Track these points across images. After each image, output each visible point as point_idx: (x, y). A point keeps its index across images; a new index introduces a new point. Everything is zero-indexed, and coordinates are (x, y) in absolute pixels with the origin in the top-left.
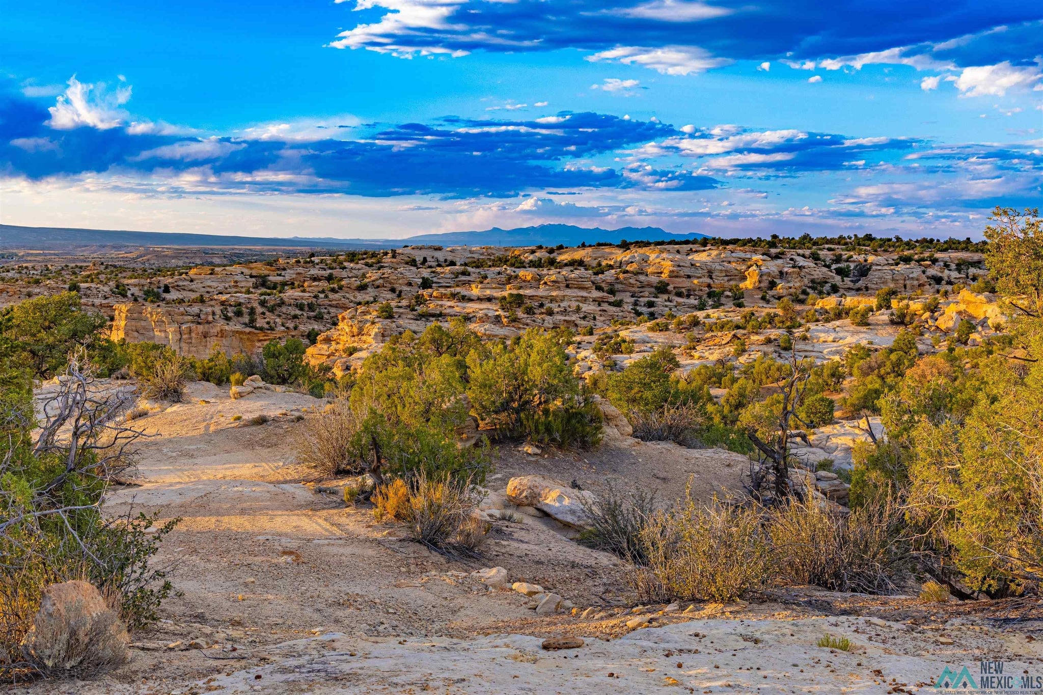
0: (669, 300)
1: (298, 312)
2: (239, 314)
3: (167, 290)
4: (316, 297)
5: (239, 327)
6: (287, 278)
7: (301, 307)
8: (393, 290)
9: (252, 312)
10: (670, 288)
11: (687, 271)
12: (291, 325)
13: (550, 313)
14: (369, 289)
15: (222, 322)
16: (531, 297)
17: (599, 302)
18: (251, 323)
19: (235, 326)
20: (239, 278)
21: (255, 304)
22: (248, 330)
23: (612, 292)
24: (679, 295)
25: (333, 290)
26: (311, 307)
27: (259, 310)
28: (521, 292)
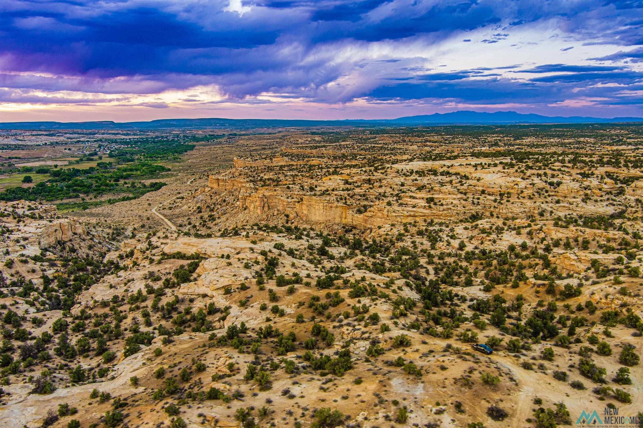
0: (485, 197)
1: (360, 198)
2: (341, 199)
3: (316, 187)
4: (365, 191)
5: (342, 205)
6: (355, 180)
7: (361, 196)
8: (391, 188)
9: (345, 199)
10: (486, 192)
11: (493, 186)
12: (358, 203)
13: (442, 205)
14: (383, 187)
15: (336, 203)
16: (437, 198)
17: (460, 199)
18: (345, 203)
19: (340, 204)
20: (339, 181)
21: (346, 196)
22: (345, 205)
23: (465, 194)
24: (489, 195)
25: (371, 188)
26: (364, 195)
27: (348, 197)
28: (434, 196)
